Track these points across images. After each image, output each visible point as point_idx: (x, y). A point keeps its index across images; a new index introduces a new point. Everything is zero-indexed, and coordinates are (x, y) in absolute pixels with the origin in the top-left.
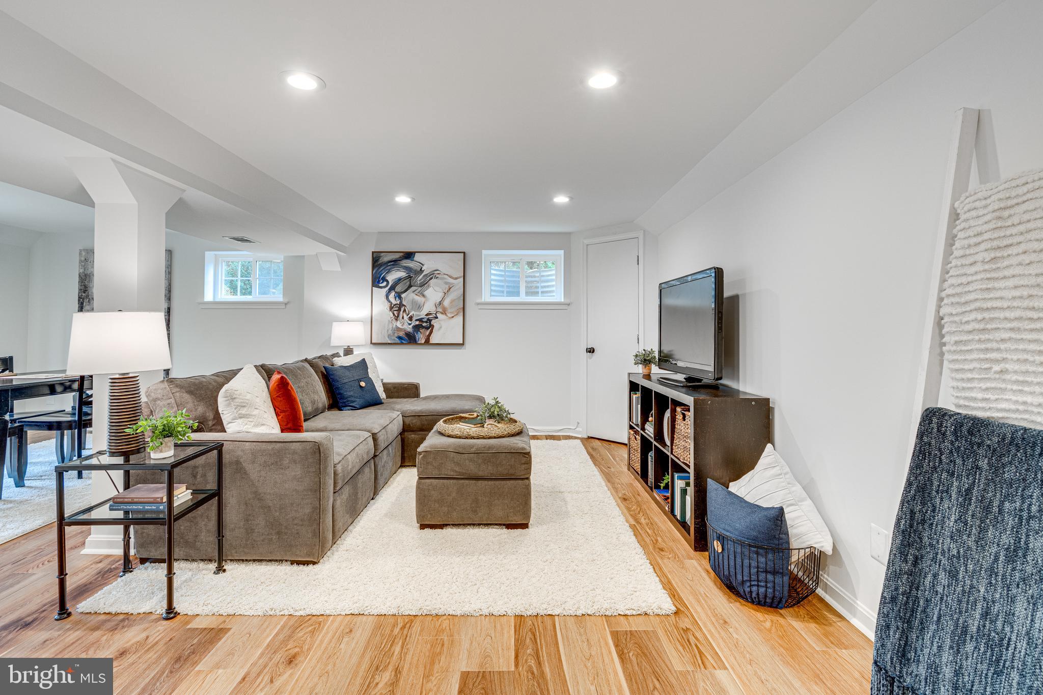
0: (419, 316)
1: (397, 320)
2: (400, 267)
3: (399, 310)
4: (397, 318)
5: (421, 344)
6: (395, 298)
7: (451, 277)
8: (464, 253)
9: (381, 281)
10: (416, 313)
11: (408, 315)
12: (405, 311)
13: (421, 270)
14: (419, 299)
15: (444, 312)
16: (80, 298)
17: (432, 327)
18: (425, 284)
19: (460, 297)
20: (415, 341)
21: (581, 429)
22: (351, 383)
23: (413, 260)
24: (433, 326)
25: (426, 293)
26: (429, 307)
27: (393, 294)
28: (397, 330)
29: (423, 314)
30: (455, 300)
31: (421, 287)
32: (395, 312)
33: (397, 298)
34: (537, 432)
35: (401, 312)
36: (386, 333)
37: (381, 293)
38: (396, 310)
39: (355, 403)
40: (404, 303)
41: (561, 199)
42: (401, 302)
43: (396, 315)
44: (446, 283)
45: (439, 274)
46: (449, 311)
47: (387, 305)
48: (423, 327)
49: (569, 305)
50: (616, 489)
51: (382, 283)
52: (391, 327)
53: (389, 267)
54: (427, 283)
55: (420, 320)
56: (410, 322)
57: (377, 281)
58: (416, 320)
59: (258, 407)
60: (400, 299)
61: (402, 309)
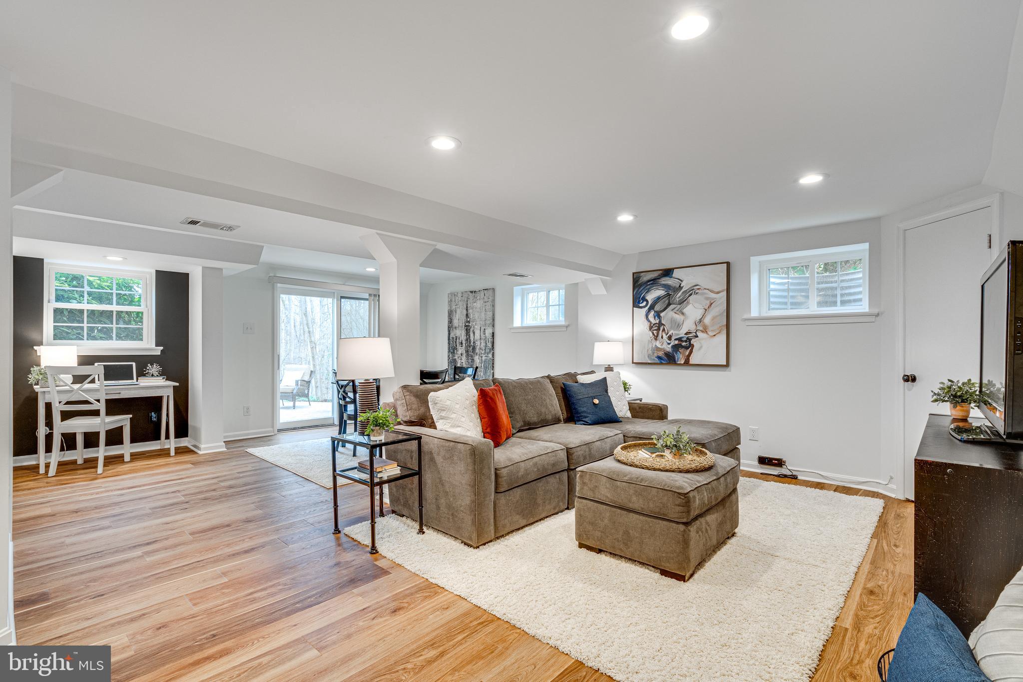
0: (678, 335)
1: (656, 339)
2: (659, 286)
3: (658, 329)
4: (656, 338)
5: (680, 365)
6: (655, 317)
7: (712, 291)
8: (728, 264)
9: (641, 301)
10: (675, 332)
11: (667, 334)
12: (664, 330)
13: (680, 286)
14: (678, 317)
15: (705, 331)
16: (448, 327)
17: (691, 346)
18: (684, 301)
19: (722, 313)
20: (675, 361)
21: (894, 487)
22: (585, 400)
23: (671, 277)
24: (693, 346)
25: (685, 311)
26: (688, 326)
27: (652, 313)
28: (657, 350)
29: (682, 333)
30: (717, 316)
31: (680, 304)
32: (655, 332)
33: (656, 317)
34: (827, 480)
35: (661, 332)
36: (646, 353)
37: (641, 313)
38: (655, 330)
39: (587, 419)
40: (663, 322)
41: (811, 179)
42: (660, 321)
43: (656, 335)
44: (707, 299)
45: (698, 289)
46: (711, 329)
47: (647, 325)
48: (683, 347)
49: (877, 315)
50: (872, 575)
51: (642, 303)
52: (650, 346)
53: (648, 287)
54: (686, 300)
55: (680, 339)
56: (669, 342)
57: (637, 301)
58: (676, 339)
59: (456, 412)
60: (660, 318)
61: (662, 328)
